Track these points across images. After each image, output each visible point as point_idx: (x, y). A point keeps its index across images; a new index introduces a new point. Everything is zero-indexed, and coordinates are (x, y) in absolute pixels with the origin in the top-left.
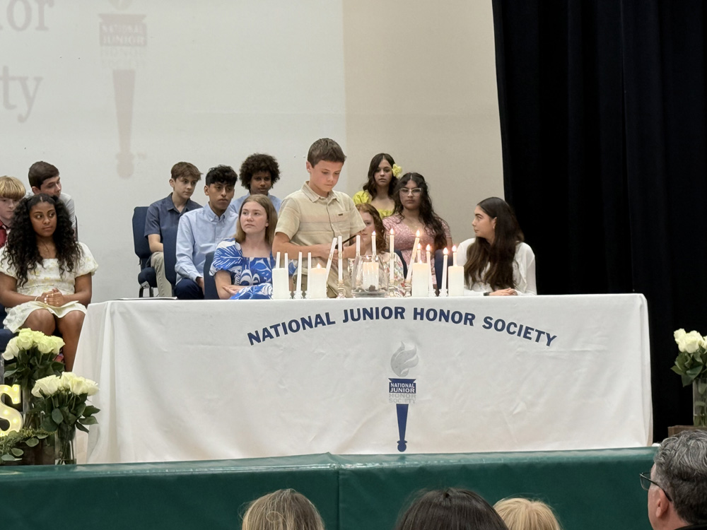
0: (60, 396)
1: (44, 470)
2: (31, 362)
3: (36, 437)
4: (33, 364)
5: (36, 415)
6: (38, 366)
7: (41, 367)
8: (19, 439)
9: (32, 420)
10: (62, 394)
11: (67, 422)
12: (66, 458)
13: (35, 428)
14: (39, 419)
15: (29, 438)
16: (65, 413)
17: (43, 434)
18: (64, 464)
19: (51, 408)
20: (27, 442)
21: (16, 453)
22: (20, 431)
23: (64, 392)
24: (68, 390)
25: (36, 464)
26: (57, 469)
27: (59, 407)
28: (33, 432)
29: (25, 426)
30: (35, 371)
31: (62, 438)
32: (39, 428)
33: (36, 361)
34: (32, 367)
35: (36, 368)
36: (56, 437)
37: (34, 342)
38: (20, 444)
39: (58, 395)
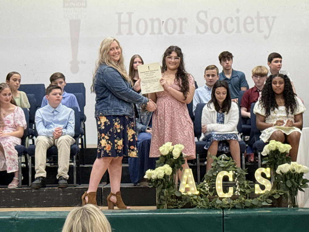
0: (290, 174)
1: (282, 210)
2: (275, 156)
3: (278, 194)
4: (276, 158)
5: (278, 183)
6: (279, 158)
7: (280, 159)
8: (270, 195)
9: (276, 186)
10: (291, 173)
11: (293, 186)
12: (293, 204)
13: (278, 189)
14: (279, 185)
15: (275, 194)
16: (293, 182)
17: (282, 192)
18: (292, 207)
19: (286, 180)
20: (274, 196)
21: (269, 201)
22: (271, 191)
23: (292, 172)
24: (294, 171)
25: (279, 207)
26: (289, 210)
27: (290, 179)
28: (277, 191)
29: (273, 188)
30: (277, 161)
31: (291, 195)
32: (280, 189)
33: (278, 156)
34: (276, 159)
35: (278, 160)
36: (288, 194)
37: (277, 147)
38: (271, 197)
39: (289, 173)
